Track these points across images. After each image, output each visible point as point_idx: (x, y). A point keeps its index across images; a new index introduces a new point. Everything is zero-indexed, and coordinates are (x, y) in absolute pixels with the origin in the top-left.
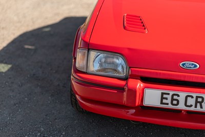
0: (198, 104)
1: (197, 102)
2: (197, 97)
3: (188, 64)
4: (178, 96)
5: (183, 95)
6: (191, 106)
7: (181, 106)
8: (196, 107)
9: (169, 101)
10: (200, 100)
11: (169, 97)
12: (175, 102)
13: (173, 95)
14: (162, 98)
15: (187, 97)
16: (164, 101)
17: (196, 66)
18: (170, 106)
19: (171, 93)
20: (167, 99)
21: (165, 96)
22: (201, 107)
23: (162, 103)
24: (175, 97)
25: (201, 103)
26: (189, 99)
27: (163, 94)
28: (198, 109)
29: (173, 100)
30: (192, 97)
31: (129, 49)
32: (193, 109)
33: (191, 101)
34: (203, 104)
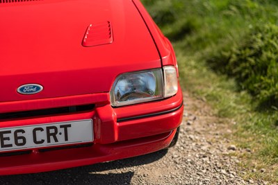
0: (52, 137)
1: (49, 135)
2: (48, 129)
3: (28, 88)
4: (23, 132)
5: (29, 130)
6: (43, 141)
7: (30, 144)
8: (49, 141)
9: (12, 141)
10: (52, 131)
11: (11, 136)
12: (20, 141)
13: (16, 133)
14: (2, 139)
15: (34, 131)
16: (6, 142)
17: (38, 88)
18: (15, 148)
19: (13, 130)
20: (8, 139)
21: (5, 136)
22: (56, 140)
23: (3, 146)
24: (19, 134)
25: (54, 135)
26: (38, 132)
27: (2, 133)
28: (53, 143)
29: (16, 138)
30: (42, 130)
32: (45, 144)
33: (41, 135)
34: (57, 135)
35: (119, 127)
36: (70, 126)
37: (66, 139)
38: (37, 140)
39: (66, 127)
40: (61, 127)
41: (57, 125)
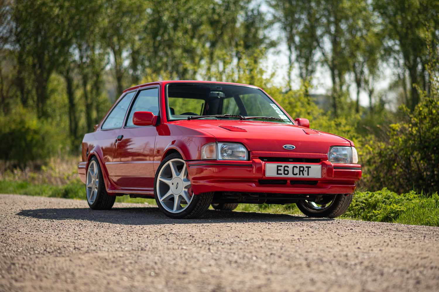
0: (301, 172)
1: (300, 171)
2: (300, 167)
3: (288, 146)
4: (288, 167)
5: (291, 166)
6: (297, 174)
7: (290, 175)
8: (300, 175)
9: (282, 172)
10: (302, 169)
11: (282, 168)
12: (286, 172)
13: (285, 166)
14: (278, 170)
15: (293, 167)
16: (279, 172)
17: (293, 147)
18: (283, 176)
19: (283, 165)
20: (280, 170)
21: (279, 168)
22: (303, 174)
23: (278, 174)
24: (286, 168)
25: (302, 171)
26: (295, 168)
27: (278, 166)
28: (301, 176)
29: (285, 170)
30: (297, 167)
31: (247, 139)
32: (298, 176)
33: (296, 171)
34: (304, 172)
35: (335, 171)
36: (310, 167)
37: (308, 175)
38: (294, 173)
39: (308, 168)
40: (306, 167)
41: (305, 166)
